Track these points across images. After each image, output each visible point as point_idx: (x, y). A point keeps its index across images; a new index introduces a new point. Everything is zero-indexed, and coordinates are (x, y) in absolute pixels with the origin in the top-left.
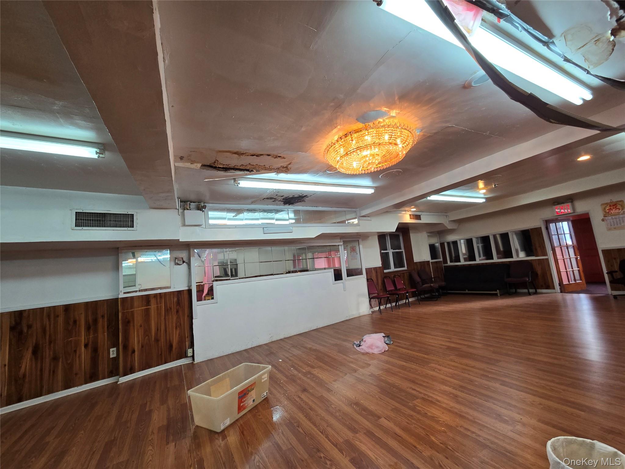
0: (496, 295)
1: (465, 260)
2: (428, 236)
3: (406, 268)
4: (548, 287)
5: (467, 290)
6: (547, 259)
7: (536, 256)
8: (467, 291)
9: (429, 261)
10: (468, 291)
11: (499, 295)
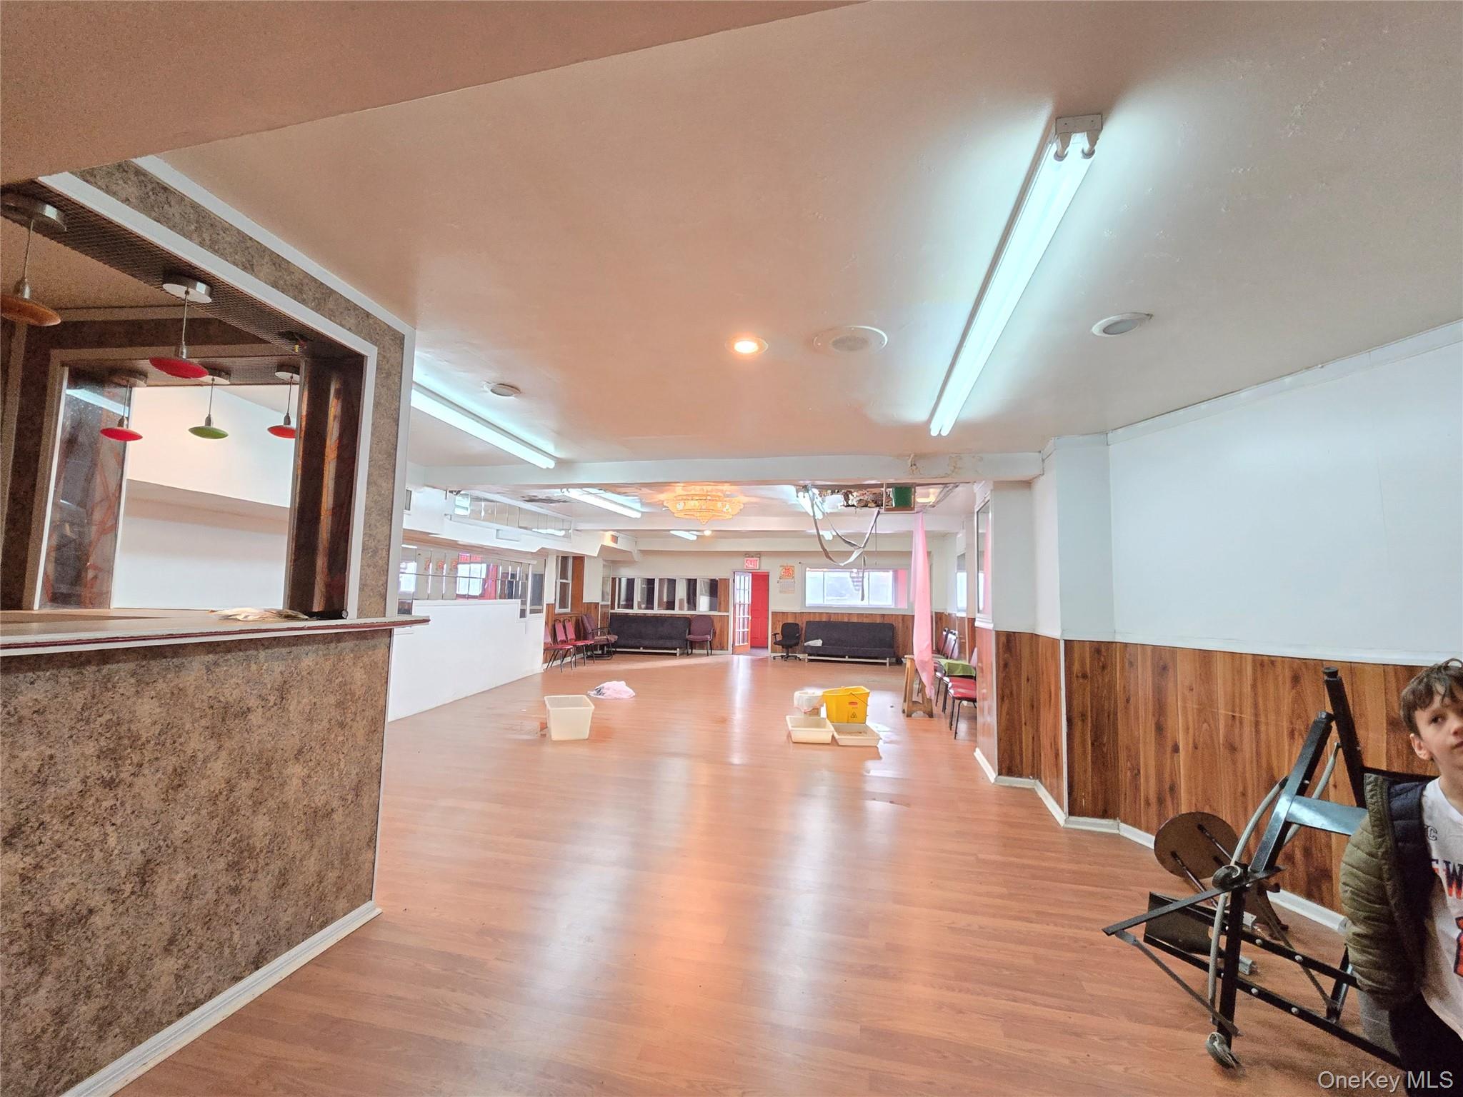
0: (675, 654)
1: (640, 608)
2: (604, 565)
3: (568, 610)
4: (722, 648)
5: (642, 648)
6: (728, 616)
7: (719, 611)
8: (641, 650)
9: (598, 603)
10: (644, 649)
11: (678, 655)
